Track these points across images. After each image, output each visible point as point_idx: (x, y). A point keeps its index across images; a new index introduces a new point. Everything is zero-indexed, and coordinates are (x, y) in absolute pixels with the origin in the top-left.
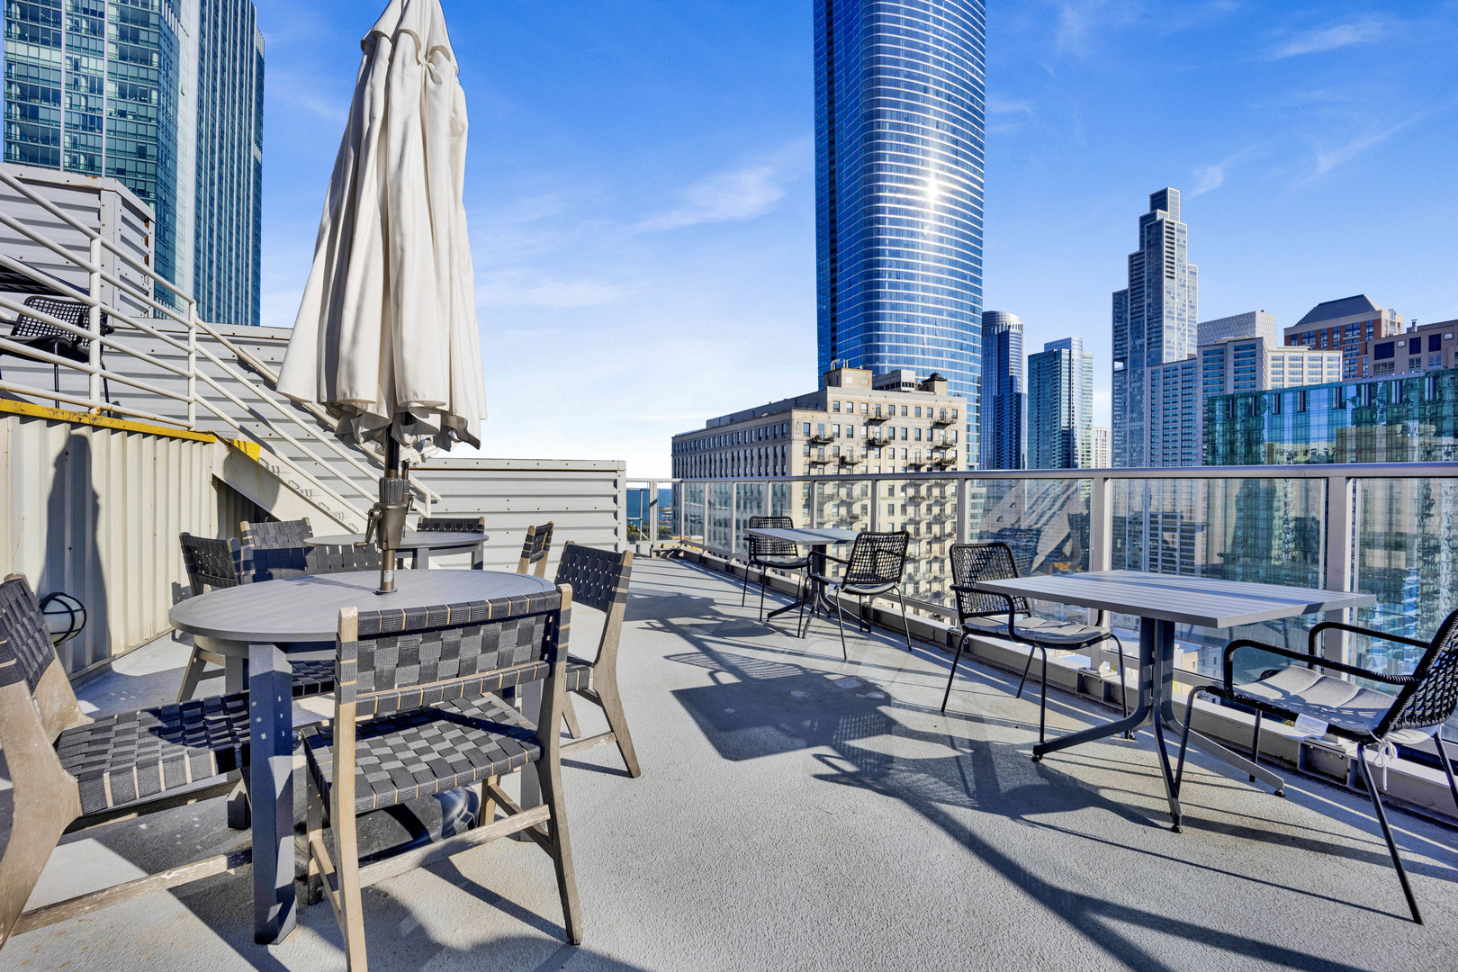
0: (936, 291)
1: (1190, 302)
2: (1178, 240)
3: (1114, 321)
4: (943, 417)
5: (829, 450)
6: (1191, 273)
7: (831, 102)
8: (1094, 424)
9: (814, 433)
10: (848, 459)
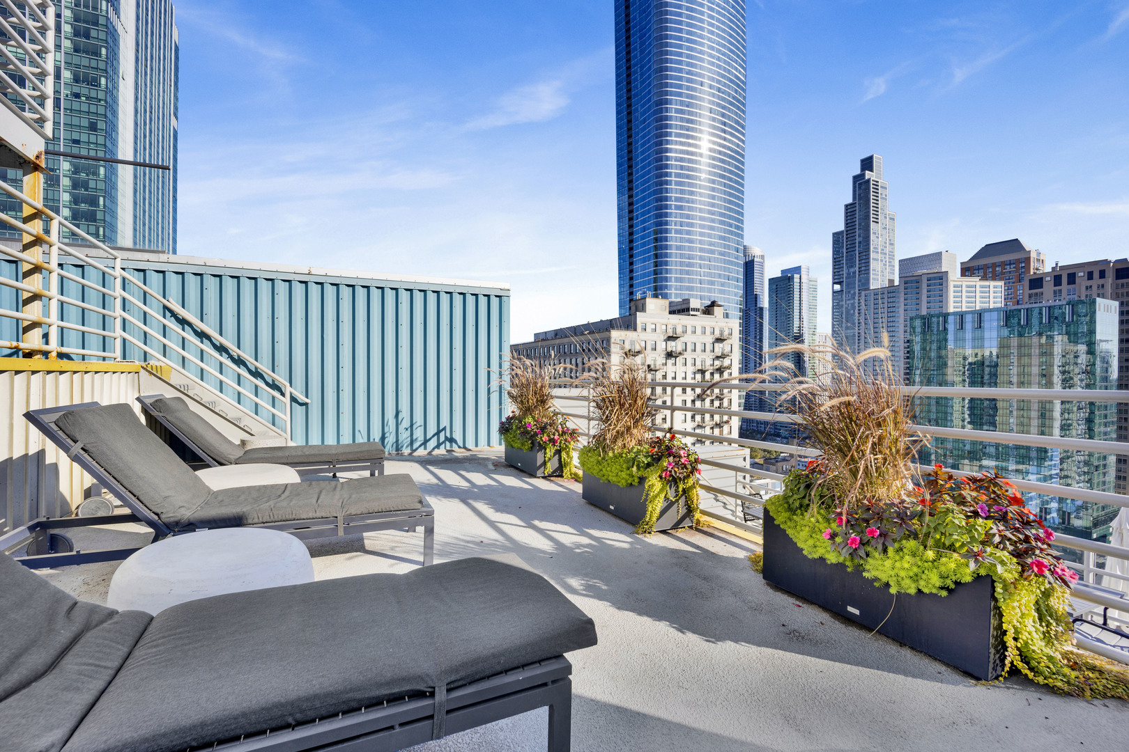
0: (709, 236)
1: (890, 240)
2: (881, 194)
3: (834, 254)
4: (721, 334)
5: (638, 359)
6: (891, 219)
7: (629, 91)
8: (818, 330)
9: (627, 347)
10: (652, 367)
